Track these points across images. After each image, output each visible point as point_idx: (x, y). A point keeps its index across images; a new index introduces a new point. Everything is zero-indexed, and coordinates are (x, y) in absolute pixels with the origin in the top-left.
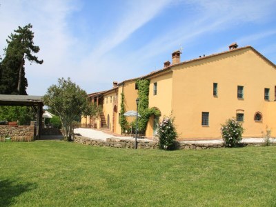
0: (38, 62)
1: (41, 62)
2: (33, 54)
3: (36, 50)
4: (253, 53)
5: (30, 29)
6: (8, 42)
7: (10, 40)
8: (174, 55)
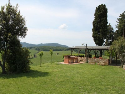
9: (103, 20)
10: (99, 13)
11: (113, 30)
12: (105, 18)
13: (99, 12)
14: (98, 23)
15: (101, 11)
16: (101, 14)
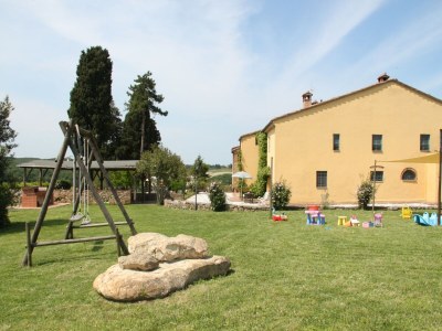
0: (162, 113)
1: (165, 114)
2: (156, 104)
3: (160, 99)
4: (399, 87)
5: (150, 77)
6: (129, 94)
7: (132, 92)
8: (304, 96)
9: (101, 90)
10: (90, 71)
11: (118, 114)
12: (106, 86)
13: (90, 68)
14: (87, 96)
15: (96, 66)
16: (97, 73)
